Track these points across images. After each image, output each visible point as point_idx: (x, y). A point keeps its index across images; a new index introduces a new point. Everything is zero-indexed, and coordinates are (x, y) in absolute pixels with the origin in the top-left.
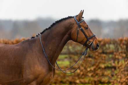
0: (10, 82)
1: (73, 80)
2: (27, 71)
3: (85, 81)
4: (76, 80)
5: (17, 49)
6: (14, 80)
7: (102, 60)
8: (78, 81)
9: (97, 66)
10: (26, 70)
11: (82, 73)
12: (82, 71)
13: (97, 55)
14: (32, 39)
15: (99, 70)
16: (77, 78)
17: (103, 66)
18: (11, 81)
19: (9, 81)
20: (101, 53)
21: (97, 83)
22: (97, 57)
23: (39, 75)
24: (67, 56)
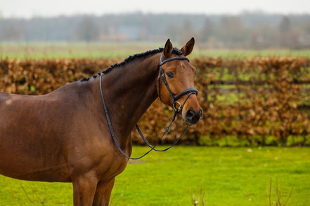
0: (39, 172)
1: (243, 130)
2: (76, 148)
3: (263, 130)
4: (249, 129)
5: (52, 103)
6: (47, 168)
7: (294, 94)
8: (251, 131)
9: (285, 105)
10: (73, 148)
11: (258, 117)
12: (258, 113)
13: (285, 87)
14: (84, 82)
15: (288, 112)
16: (250, 126)
17: (294, 105)
18: (41, 170)
19: (36, 170)
20: (291, 83)
21: (284, 135)
22: (284, 90)
23: (103, 156)
24: (233, 87)
